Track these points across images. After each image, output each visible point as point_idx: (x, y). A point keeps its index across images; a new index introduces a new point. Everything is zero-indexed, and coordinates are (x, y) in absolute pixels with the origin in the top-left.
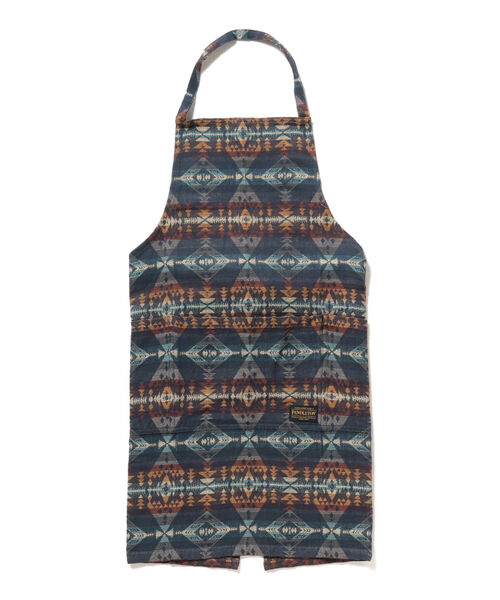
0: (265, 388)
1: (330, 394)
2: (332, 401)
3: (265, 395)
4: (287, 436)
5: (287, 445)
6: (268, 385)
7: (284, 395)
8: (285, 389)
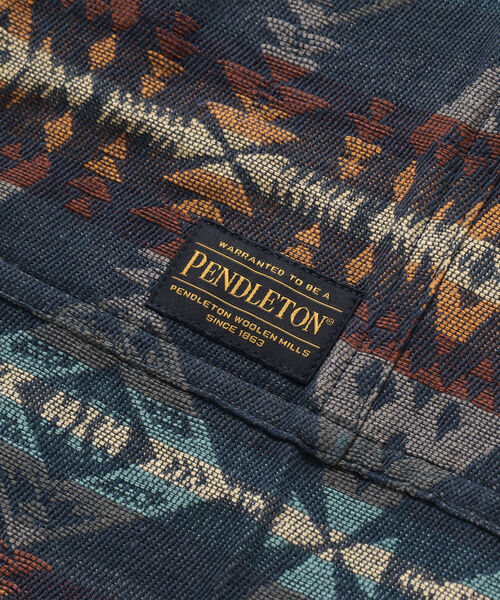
0: (104, 51)
1: (477, 244)
2: (468, 299)
3: (83, 87)
4: (84, 387)
5: (53, 443)
6: (138, 39)
7: (194, 137)
8: (223, 112)
